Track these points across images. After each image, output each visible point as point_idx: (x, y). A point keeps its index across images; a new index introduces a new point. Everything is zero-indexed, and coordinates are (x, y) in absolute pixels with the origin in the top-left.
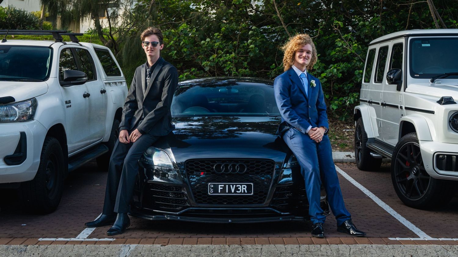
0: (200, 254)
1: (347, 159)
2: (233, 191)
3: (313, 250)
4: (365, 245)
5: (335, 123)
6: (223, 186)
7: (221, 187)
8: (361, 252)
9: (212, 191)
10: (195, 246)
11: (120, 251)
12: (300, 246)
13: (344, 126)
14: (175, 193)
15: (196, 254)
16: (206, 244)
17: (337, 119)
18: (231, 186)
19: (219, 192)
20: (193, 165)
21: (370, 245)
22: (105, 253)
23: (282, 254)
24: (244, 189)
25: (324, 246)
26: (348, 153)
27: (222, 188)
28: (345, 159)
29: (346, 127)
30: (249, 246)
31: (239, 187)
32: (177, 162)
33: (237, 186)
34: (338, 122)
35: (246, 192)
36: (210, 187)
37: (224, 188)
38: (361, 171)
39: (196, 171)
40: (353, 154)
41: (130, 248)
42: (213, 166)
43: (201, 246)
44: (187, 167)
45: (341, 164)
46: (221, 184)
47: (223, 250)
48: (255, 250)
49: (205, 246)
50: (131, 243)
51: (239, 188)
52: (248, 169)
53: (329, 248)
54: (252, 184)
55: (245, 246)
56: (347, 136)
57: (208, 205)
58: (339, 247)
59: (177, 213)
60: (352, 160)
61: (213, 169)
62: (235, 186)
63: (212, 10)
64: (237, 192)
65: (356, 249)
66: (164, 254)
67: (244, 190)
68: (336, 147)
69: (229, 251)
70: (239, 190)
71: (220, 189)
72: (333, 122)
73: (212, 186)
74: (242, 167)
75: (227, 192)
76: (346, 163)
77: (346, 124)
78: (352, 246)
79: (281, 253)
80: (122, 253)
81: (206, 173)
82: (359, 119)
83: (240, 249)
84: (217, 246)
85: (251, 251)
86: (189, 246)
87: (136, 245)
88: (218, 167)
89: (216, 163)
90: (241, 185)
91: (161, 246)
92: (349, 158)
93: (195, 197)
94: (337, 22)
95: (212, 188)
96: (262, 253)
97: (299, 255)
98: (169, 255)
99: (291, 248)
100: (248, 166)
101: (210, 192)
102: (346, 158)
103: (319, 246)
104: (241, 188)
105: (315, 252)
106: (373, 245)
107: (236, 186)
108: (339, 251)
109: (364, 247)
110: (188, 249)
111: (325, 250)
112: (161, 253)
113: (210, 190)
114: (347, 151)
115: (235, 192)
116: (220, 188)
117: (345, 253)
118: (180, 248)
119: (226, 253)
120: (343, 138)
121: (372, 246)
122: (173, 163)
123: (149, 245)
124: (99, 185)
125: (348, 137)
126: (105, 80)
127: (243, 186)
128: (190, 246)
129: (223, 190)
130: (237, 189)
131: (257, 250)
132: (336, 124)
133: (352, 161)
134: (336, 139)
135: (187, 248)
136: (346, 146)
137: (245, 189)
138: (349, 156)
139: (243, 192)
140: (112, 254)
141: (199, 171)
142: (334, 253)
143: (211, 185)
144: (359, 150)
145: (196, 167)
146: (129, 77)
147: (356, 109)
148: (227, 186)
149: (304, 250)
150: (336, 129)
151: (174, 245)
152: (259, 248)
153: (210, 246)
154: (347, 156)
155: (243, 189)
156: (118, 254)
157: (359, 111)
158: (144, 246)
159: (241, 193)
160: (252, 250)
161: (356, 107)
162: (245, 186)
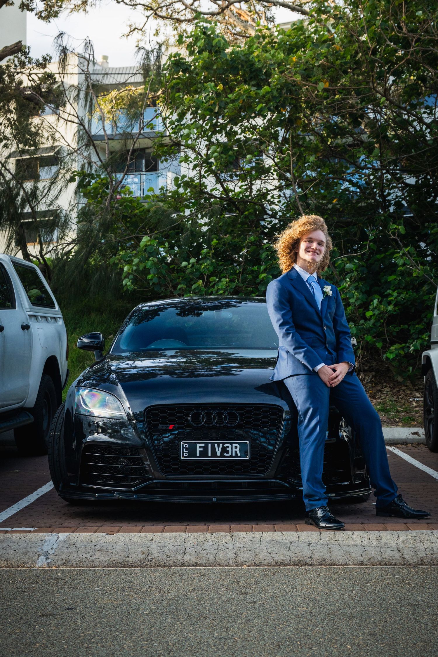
0: (166, 544)
1: (413, 439)
2: (219, 453)
3: (340, 538)
4: (422, 531)
5: (397, 389)
6: (203, 445)
7: (200, 447)
8: (415, 540)
9: (186, 454)
10: (160, 534)
11: (43, 541)
12: (321, 533)
13: (411, 394)
14: (129, 459)
15: (160, 544)
16: (176, 531)
17: (400, 384)
18: (216, 445)
19: (198, 455)
20: (157, 415)
21: (430, 532)
22: (19, 544)
23: (293, 544)
24: (236, 450)
25: (357, 533)
26: (414, 430)
27: (202, 449)
28: (410, 439)
29: (415, 395)
30: (242, 534)
31: (228, 447)
32: (133, 413)
33: (225, 445)
34: (403, 388)
35: (239, 454)
36: (183, 447)
37: (206, 448)
38: (432, 453)
39: (162, 423)
40: (421, 431)
41: (58, 538)
42: (188, 415)
43: (168, 534)
44: (148, 417)
45: (404, 446)
46: (200, 443)
47: (201, 540)
48: (251, 539)
49: (174, 534)
50: (59, 532)
51: (228, 449)
52: (241, 420)
53: (366, 536)
54: (248, 442)
55: (235, 534)
56: (416, 407)
57: (180, 476)
58: (382, 534)
59: (133, 489)
60: (421, 439)
61: (187, 420)
62: (221, 445)
63: (202, 218)
64: (225, 454)
65: (407, 536)
66: (111, 545)
67: (236, 452)
68: (397, 422)
69: (210, 540)
70: (228, 452)
71: (200, 451)
72: (394, 389)
73: (187, 447)
74: (232, 417)
75: (210, 455)
76: (412, 444)
77: (415, 390)
78: (401, 533)
79: (291, 543)
80: (46, 544)
81: (177, 426)
82: (429, 372)
83: (229, 538)
84: (193, 535)
85: (244, 540)
86: (150, 535)
87: (68, 534)
88: (196, 417)
89: (192, 410)
90: (231, 444)
91: (107, 534)
92: (416, 436)
93: (160, 464)
94: (395, 226)
95: (187, 449)
96: (262, 543)
97: (318, 546)
98: (118, 547)
99: (308, 536)
100: (241, 415)
101: (183, 455)
102: (411, 437)
103: (350, 533)
104: (232, 449)
105: (344, 542)
106: (434, 531)
107: (223, 447)
108: (381, 539)
109: (420, 533)
110: (147, 539)
111: (359, 539)
112: (106, 544)
113: (183, 452)
114: (414, 426)
115: (222, 455)
116: (198, 450)
117: (389, 542)
118: (136, 537)
119: (206, 544)
120: (408, 411)
121: (432, 532)
122: (128, 414)
123: (88, 534)
124: (17, 471)
125: (417, 409)
126: (29, 310)
127: (234, 445)
128: (152, 534)
129: (204, 453)
130: (224, 450)
131: (255, 538)
132: (399, 391)
133: (421, 442)
134: (398, 411)
135: (146, 536)
136: (414, 420)
137: (237, 450)
138: (417, 433)
139: (234, 455)
140: (31, 545)
141: (167, 424)
142: (374, 542)
143: (184, 444)
144: (430, 421)
145: (162, 418)
146: (72, 322)
147: (424, 356)
148: (210, 445)
149: (327, 539)
150: (398, 398)
151: (127, 533)
152: (257, 536)
153: (183, 534)
154: (413, 434)
155: (234, 450)
156: (39, 546)
157: (428, 358)
158: (81, 534)
159: (231, 456)
160: (247, 539)
161: (424, 353)
162: (238, 445)
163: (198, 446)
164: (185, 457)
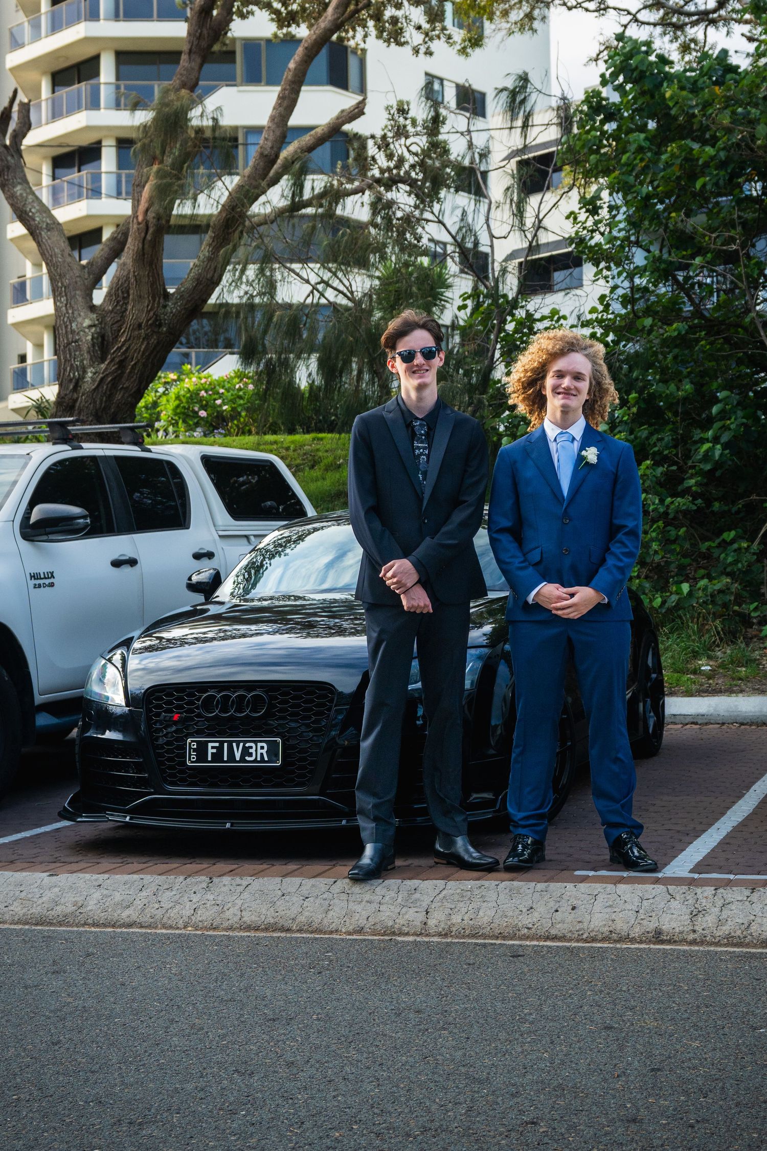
2: (238, 756)
6: (217, 744)
7: (213, 748)
8: (462, 897)
9: (194, 757)
10: (118, 876)
12: (335, 882)
15: (105, 892)
18: (234, 745)
19: (210, 759)
20: (161, 699)
21: (495, 883)
24: (262, 751)
27: (214, 751)
31: (251, 747)
33: (247, 745)
35: (266, 759)
36: (190, 748)
37: (220, 749)
39: (166, 711)
42: (199, 699)
44: (149, 702)
46: (212, 742)
51: (251, 751)
52: (270, 707)
53: (396, 887)
54: (279, 740)
57: (191, 789)
58: (421, 885)
59: (127, 808)
61: (198, 707)
62: (241, 744)
64: (247, 758)
65: (456, 889)
67: (262, 754)
70: (250, 755)
71: (212, 753)
73: (195, 746)
74: (258, 702)
75: (225, 759)
78: (450, 884)
79: (283, 895)
81: (184, 715)
86: (103, 877)
89: (205, 692)
90: (256, 742)
91: (51, 875)
93: (163, 772)
95: (194, 750)
99: (313, 886)
100: (271, 699)
101: (190, 759)
104: (256, 750)
107: (244, 746)
108: (415, 893)
109: (478, 886)
111: (384, 891)
113: (190, 755)
115: (242, 759)
116: (210, 751)
117: (424, 897)
121: (497, 885)
123: (29, 874)
127: (259, 745)
128: (107, 876)
129: (218, 756)
130: (246, 752)
131: (238, 887)
137: (264, 751)
139: (259, 759)
141: (173, 712)
143: (192, 743)
145: (167, 703)
148: (226, 745)
155: (259, 751)
158: (20, 874)
159: (255, 761)
162: (264, 745)
163: (210, 745)
164: (193, 762)
